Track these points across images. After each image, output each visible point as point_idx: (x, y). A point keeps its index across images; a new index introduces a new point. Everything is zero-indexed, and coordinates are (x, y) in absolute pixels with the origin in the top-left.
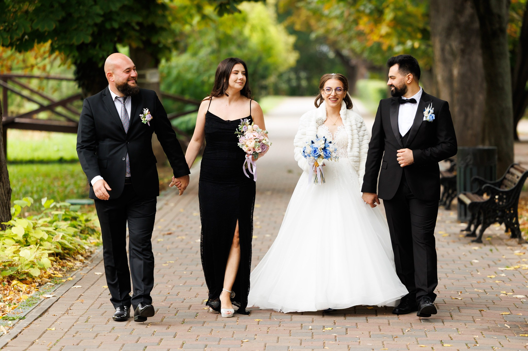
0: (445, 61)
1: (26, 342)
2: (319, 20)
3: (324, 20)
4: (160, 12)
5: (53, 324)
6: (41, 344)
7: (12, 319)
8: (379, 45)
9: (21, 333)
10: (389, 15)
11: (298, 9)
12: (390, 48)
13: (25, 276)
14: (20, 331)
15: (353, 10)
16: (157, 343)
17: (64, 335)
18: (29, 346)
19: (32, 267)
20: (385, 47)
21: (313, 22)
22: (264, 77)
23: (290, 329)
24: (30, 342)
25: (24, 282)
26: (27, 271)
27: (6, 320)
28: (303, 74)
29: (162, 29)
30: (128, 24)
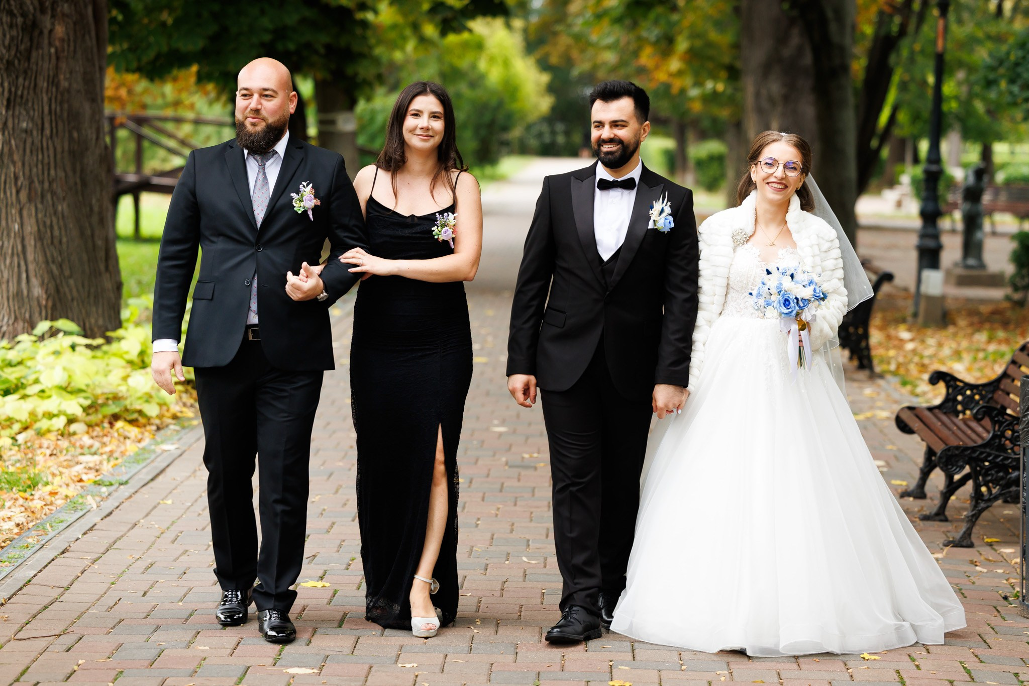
0: (760, 111)
1: (125, 523)
2: (583, 51)
3: (590, 52)
4: (358, 31)
5: (170, 492)
6: (148, 528)
7: (108, 483)
8: (667, 87)
9: (119, 508)
10: (682, 45)
11: (555, 34)
12: (683, 91)
13: (135, 416)
14: (117, 504)
15: (632, 36)
16: (325, 531)
17: (185, 513)
18: (129, 530)
19: (147, 401)
20: (675, 90)
21: (575, 54)
22: (506, 128)
23: (532, 510)
24: (131, 523)
25: (135, 424)
26: (138, 407)
27: (99, 484)
28: (560, 127)
29: (362, 56)
30: (308, 46)
